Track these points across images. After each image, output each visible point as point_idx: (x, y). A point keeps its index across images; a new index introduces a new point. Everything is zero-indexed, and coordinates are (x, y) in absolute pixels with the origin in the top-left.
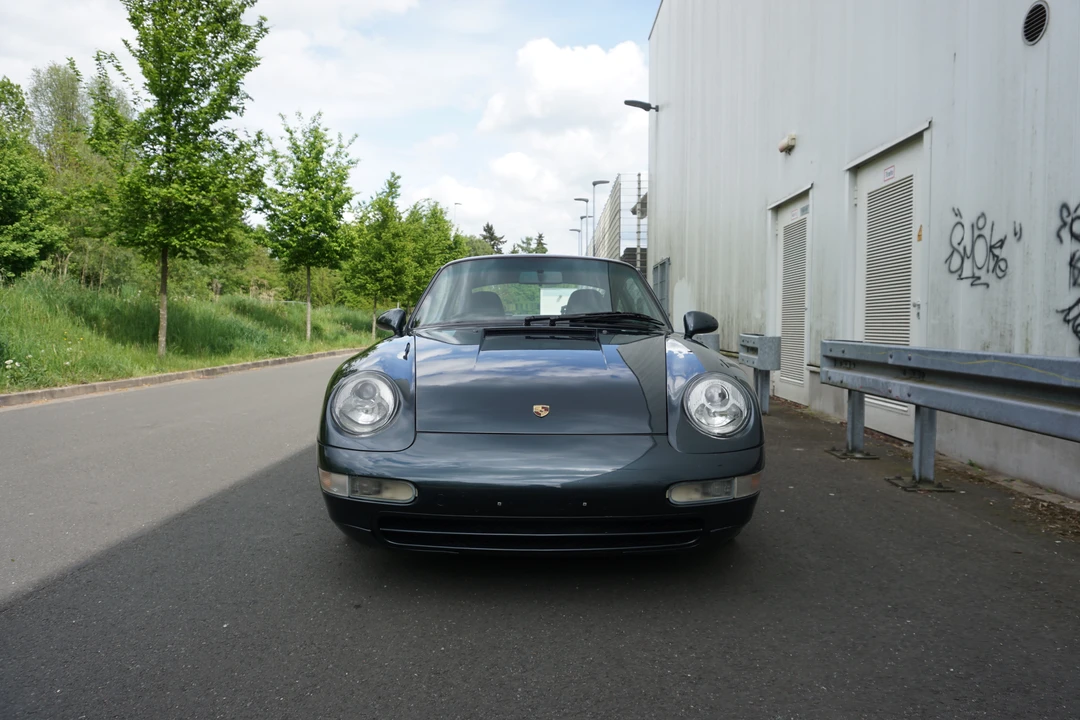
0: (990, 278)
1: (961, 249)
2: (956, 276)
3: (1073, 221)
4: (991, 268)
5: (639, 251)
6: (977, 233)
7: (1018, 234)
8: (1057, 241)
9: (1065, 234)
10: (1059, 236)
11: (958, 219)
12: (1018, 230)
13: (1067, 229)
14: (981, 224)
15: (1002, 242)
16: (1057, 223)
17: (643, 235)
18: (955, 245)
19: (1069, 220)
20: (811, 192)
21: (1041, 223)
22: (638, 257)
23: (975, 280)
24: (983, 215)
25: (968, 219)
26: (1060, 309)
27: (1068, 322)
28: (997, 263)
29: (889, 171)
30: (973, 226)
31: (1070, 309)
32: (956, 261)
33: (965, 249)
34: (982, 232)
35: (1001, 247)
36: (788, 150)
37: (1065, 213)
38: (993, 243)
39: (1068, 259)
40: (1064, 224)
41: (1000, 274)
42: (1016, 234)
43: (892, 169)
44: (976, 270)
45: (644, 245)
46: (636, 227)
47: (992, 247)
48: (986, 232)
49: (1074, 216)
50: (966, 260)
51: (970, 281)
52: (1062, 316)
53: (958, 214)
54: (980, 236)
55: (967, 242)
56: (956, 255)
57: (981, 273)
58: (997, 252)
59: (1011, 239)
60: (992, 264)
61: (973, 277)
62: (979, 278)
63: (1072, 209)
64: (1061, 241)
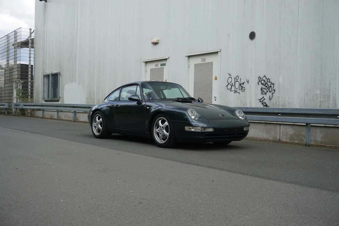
0: (240, 91)
1: (231, 84)
2: (230, 90)
3: (261, 81)
4: (240, 89)
5: (30, 66)
6: (236, 80)
7: (248, 82)
8: (258, 84)
9: (260, 83)
10: (258, 83)
11: (230, 76)
12: (248, 81)
13: (260, 82)
14: (237, 78)
15: (243, 83)
16: (258, 81)
17: (32, 59)
18: (229, 82)
19: (261, 80)
20: (168, 60)
21: (254, 81)
22: (30, 69)
23: (235, 92)
24: (238, 76)
25: (233, 77)
26: (259, 99)
27: (261, 102)
28: (242, 88)
29: (203, 59)
30: (235, 78)
31: (261, 99)
32: (229, 87)
33: (232, 84)
34: (237, 80)
35: (243, 84)
36: (155, 44)
37: (260, 79)
38: (241, 83)
39: (261, 89)
40: (260, 81)
41: (243, 91)
42: (247, 82)
43: (205, 59)
44: (235, 89)
45: (32, 63)
46: (28, 55)
47: (240, 84)
48: (239, 80)
49: (262, 79)
50: (232, 86)
51: (234, 92)
52: (259, 100)
53: (230, 75)
54: (237, 81)
55: (233, 82)
56: (229, 85)
57: (238, 90)
58: (242, 85)
59: (246, 83)
60: (240, 88)
61: (235, 91)
62: (237, 91)
63: (261, 78)
64: (259, 85)
